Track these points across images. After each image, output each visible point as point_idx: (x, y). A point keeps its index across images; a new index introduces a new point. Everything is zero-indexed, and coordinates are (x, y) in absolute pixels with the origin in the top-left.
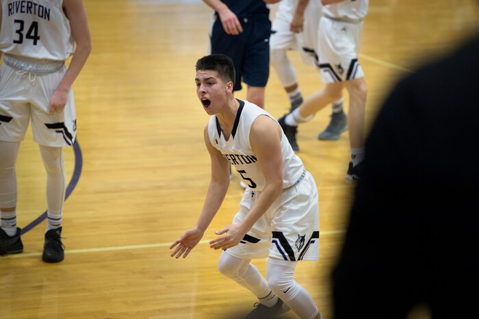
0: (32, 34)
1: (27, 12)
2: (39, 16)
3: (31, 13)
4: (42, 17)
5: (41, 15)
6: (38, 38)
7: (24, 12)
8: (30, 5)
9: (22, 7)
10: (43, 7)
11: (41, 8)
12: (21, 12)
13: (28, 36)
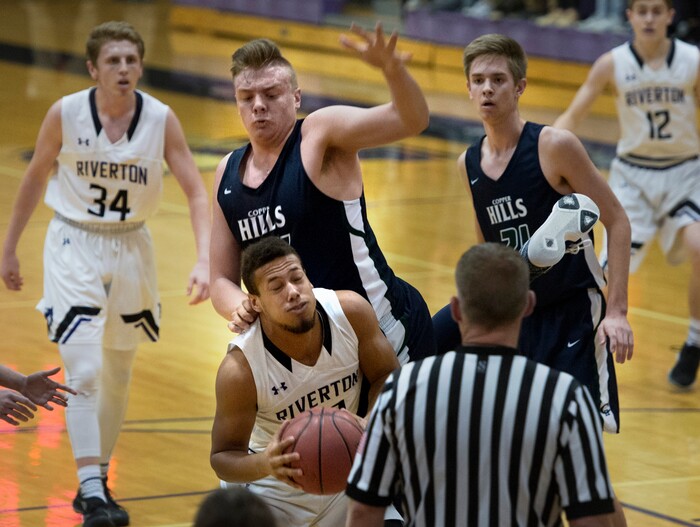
0: (120, 204)
1: (111, 176)
2: (131, 180)
3: (116, 177)
4: (136, 181)
5: (133, 178)
6: (128, 211)
7: (105, 176)
8: (114, 168)
9: (102, 170)
10: (136, 167)
11: (133, 169)
12: (102, 176)
13: (113, 208)
